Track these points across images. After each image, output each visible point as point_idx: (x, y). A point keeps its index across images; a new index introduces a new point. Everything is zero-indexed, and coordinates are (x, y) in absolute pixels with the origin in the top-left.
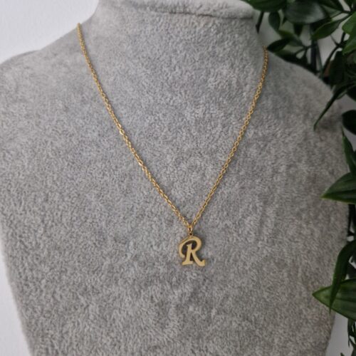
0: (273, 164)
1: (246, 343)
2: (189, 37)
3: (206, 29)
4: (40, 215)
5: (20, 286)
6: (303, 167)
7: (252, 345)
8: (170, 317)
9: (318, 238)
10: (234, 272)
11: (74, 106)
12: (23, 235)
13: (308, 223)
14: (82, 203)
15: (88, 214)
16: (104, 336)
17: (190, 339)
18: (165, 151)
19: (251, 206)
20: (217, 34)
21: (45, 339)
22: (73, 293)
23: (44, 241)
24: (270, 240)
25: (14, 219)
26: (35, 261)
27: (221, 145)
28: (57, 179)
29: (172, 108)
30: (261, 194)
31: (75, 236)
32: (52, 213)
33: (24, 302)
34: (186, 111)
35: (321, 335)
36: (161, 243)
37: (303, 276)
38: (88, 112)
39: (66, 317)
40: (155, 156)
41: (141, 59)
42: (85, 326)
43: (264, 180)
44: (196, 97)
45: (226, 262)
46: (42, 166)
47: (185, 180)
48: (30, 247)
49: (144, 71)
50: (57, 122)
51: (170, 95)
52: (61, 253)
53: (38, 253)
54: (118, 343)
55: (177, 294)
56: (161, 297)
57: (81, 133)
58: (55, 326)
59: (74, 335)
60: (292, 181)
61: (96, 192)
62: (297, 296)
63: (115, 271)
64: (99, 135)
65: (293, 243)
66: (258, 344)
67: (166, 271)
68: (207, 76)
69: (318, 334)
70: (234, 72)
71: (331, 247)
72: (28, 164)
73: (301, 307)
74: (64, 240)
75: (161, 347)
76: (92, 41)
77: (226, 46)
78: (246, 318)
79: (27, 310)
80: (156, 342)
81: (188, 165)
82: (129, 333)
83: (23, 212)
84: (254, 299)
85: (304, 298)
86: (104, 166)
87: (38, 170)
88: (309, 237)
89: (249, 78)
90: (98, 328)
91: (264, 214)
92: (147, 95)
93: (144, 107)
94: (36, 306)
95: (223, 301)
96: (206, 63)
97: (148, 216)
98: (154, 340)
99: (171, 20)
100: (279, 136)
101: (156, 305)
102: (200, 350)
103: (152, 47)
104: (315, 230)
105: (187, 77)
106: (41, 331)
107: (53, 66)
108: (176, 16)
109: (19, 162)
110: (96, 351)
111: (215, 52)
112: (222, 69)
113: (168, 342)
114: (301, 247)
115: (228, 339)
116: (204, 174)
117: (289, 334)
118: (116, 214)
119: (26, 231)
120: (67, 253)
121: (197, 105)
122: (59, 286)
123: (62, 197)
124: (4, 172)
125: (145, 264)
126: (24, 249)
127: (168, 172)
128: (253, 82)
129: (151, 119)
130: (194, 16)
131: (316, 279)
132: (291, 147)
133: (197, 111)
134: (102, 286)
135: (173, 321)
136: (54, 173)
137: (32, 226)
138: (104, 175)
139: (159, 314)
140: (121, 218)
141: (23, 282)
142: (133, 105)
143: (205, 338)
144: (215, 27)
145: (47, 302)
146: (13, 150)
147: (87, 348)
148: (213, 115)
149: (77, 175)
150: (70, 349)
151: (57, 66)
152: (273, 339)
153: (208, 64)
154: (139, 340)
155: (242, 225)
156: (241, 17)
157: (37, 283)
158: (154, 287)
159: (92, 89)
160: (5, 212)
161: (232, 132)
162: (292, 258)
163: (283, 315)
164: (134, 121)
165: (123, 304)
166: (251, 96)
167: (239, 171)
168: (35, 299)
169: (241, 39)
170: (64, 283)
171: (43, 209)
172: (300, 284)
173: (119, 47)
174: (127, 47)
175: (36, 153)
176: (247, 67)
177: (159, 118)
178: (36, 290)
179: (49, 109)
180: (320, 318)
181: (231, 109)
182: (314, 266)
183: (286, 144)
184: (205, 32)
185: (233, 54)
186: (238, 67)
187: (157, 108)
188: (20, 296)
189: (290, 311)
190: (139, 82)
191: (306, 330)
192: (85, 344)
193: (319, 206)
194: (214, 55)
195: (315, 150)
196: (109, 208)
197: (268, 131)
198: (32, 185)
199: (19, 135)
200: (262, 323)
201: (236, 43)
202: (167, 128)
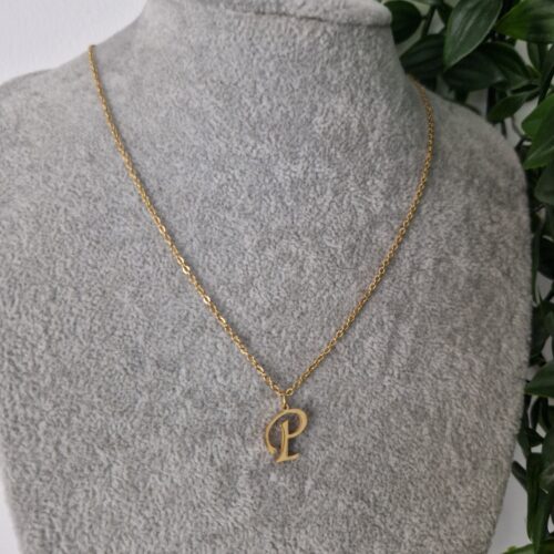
0: (412, 256)
1: (359, 537)
3: (312, 41)
4: (43, 321)
5: (5, 429)
6: (461, 263)
8: (239, 490)
9: (481, 375)
11: (103, 154)
12: (14, 351)
13: (465, 350)
14: (108, 305)
15: (117, 322)
16: (133, 514)
17: (270, 525)
18: (241, 229)
19: (375, 320)
20: (329, 48)
22: (88, 445)
23: (47, 362)
24: (402, 376)
26: (31, 392)
27: (331, 222)
28: (72, 266)
29: (256, 162)
30: (391, 302)
31: (95, 356)
32: (61, 320)
33: (10, 455)
34: (276, 168)
35: (479, 528)
36: (230, 373)
37: (454, 434)
39: (75, 482)
40: (225, 235)
41: (210, 84)
42: (105, 499)
44: (292, 146)
45: (331, 407)
46: (50, 245)
47: (272, 275)
48: (24, 370)
49: (213, 103)
50: (75, 177)
51: (252, 142)
52: (71, 382)
53: (35, 380)
54: (154, 527)
55: (251, 454)
56: (227, 457)
57: (112, 195)
58: (57, 496)
59: (87, 510)
60: (442, 283)
61: (131, 289)
63: (155, 413)
65: (440, 382)
66: (378, 538)
67: (235, 417)
68: (311, 113)
69: (475, 527)
70: (355, 109)
71: (500, 390)
72: (29, 242)
73: (449, 483)
74: (78, 362)
75: (224, 536)
76: (136, 55)
77: (344, 67)
78: (360, 496)
79: (14, 468)
81: (277, 252)
82: (173, 510)
83: (16, 316)
84: (374, 468)
85: (455, 469)
86: (145, 248)
87: (43, 252)
88: (466, 373)
89: (380, 119)
90: (125, 501)
91: (395, 333)
92: (216, 140)
93: (210, 158)
94: (28, 463)
95: (323, 467)
96: (310, 92)
97: (211, 330)
99: (256, 24)
102: (285, 545)
103: (226, 65)
104: (476, 362)
105: (279, 114)
106: (34, 504)
107: (75, 92)
108: (264, 17)
110: (120, 538)
111: (325, 77)
113: (235, 528)
114: (452, 388)
115: (330, 529)
116: (301, 268)
117: (427, 525)
118: (161, 324)
119: (19, 346)
120: (81, 382)
121: (294, 158)
122: (66, 432)
123: (78, 294)
125: (203, 404)
126: (14, 374)
127: (245, 262)
128: (386, 126)
129: (221, 178)
130: (293, 20)
132: (442, 231)
133: (293, 168)
134: (134, 436)
135: (245, 496)
136: (67, 257)
138: (145, 262)
139: (221, 483)
140: (169, 330)
142: (194, 156)
143: (293, 524)
144: (326, 36)
145: (46, 457)
146: (7, 220)
147: (106, 533)
148: (320, 176)
149: (102, 260)
150: (79, 532)
151: (82, 92)
152: (403, 532)
154: (188, 524)
156: (369, 23)
157: (32, 427)
158: (216, 441)
159: (132, 129)
161: (349, 203)
162: (437, 404)
163: (419, 494)
165: (166, 466)
166: (381, 148)
167: (357, 265)
169: (368, 59)
170: (74, 428)
171: (48, 313)
172: (448, 446)
173: (176, 65)
174: (188, 65)
175: (40, 226)
176: (376, 102)
177: (234, 177)
178: (31, 437)
179: (64, 157)
180: (478, 502)
181: (348, 167)
182: (472, 418)
183: (434, 226)
184: (310, 44)
185: (355, 81)
186: (362, 101)
187: (232, 161)
188: (5, 447)
189: (431, 489)
190: (204, 120)
191: (455, 519)
192: (103, 525)
193: (484, 325)
194: (323, 81)
195: (482, 237)
196: (151, 314)
197: (406, 204)
198: (32, 275)
199: (16, 196)
200: (385, 505)
201: (360, 63)
202: (246, 193)
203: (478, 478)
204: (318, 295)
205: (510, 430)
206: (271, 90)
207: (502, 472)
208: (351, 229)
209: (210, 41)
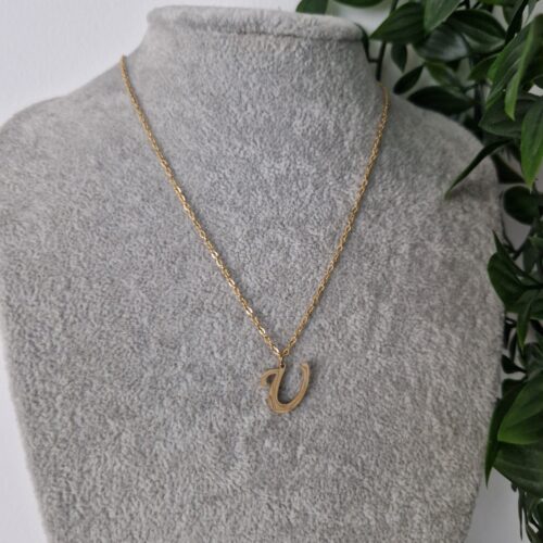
0: (389, 241)
1: (349, 499)
2: (266, 65)
3: (288, 55)
4: (59, 307)
5: (27, 402)
6: (436, 248)
7: (358, 501)
8: (237, 455)
9: (458, 348)
10: (331, 394)
11: (110, 162)
12: (34, 334)
13: (442, 326)
14: (116, 291)
15: (125, 307)
16: (141, 478)
17: (266, 487)
18: (232, 221)
19: (356, 300)
20: (304, 60)
21: (58, 480)
22: (100, 415)
23: (63, 342)
24: (384, 350)
25: (23, 312)
26: (48, 369)
27: (313, 213)
28: (84, 259)
29: (244, 161)
30: (371, 283)
31: (105, 336)
32: (75, 305)
33: (31, 425)
34: (261, 166)
35: (462, 491)
36: (226, 349)
37: (435, 403)
38: (129, 170)
39: (88, 449)
40: (219, 227)
41: (201, 96)
42: (115, 464)
43: (376, 264)
44: (275, 146)
46: (65, 242)
47: (261, 261)
48: (43, 351)
49: (204, 113)
51: (239, 145)
52: (84, 360)
53: (53, 359)
54: (160, 490)
55: (247, 422)
56: (225, 425)
57: (118, 197)
58: (72, 461)
59: (99, 475)
60: (418, 266)
61: (136, 277)
62: (425, 432)
63: (159, 386)
64: (143, 200)
65: (419, 355)
66: (367, 499)
67: (232, 389)
68: (291, 117)
69: (458, 489)
70: (331, 113)
71: (476, 362)
72: (46, 240)
73: (432, 448)
74: (91, 342)
75: (223, 497)
76: (138, 76)
77: (318, 76)
78: (347, 460)
79: (35, 436)
80: (216, 490)
81: (265, 240)
82: (177, 474)
83: (35, 303)
84: (360, 434)
85: (437, 435)
86: (148, 241)
87: (59, 247)
88: (443, 346)
89: (353, 121)
90: (134, 467)
91: (375, 311)
92: (208, 144)
93: (203, 160)
94: (47, 432)
95: (314, 433)
96: (289, 99)
97: (208, 311)
98: (213, 487)
99: (239, 42)
100: (398, 203)
101: (216, 437)
102: (280, 506)
103: (214, 79)
104: (453, 336)
105: (262, 119)
106: (53, 468)
107: (85, 111)
108: (246, 36)
109: (34, 236)
110: (130, 500)
111: (302, 86)
112: (313, 108)
113: (234, 491)
114: (431, 361)
115: (322, 491)
116: (287, 254)
117: (413, 488)
118: (163, 307)
119: (39, 329)
120: (93, 360)
121: (278, 157)
122: (80, 404)
123: (89, 283)
124: (13, 249)
125: (202, 378)
126: (34, 353)
128: (359, 127)
129: (214, 176)
130: (271, 37)
131: (454, 408)
132: (417, 220)
133: (277, 166)
134: (140, 407)
135: (242, 460)
136: (80, 251)
137: (47, 322)
138: (148, 253)
139: (220, 449)
140: (171, 312)
141: (31, 398)
142: (189, 159)
143: (287, 487)
144: (300, 50)
145: (63, 427)
146: (27, 222)
147: (117, 495)
148: (301, 172)
149: (110, 253)
150: (93, 494)
151: (91, 110)
152: (390, 495)
153: (292, 101)
154: (191, 487)
155: (343, 327)
156: (339, 37)
157: (50, 400)
158: (215, 411)
159: (135, 139)
160: (12, 302)
161: (329, 196)
162: (418, 375)
163: (404, 459)
164: (190, 180)
165: (170, 434)
166: (356, 147)
168: (46, 422)
169: (340, 69)
170: (87, 401)
171: (63, 300)
172: (430, 414)
173: (171, 81)
174: (182, 81)
175: (56, 225)
176: (349, 106)
177: (224, 175)
178: (49, 409)
179: (77, 166)
180: (460, 465)
181: (326, 164)
182: (451, 388)
183: (409, 215)
184: (286, 57)
185: (329, 89)
186: (337, 106)
187: (223, 161)
188: (27, 417)
189: (415, 454)
190: (197, 128)
191: (439, 482)
192: (114, 488)
193: (459, 303)
194: (300, 88)
195: (455, 225)
196: (154, 298)
197: (381, 196)
198: (49, 267)
199: (35, 201)
200: (372, 468)
201: (333, 73)
202: (236, 190)
203: (459, 443)
204: (304, 278)
205: (489, 398)
206: (255, 99)
207: (482, 438)
208: (331, 219)
209: (200, 59)
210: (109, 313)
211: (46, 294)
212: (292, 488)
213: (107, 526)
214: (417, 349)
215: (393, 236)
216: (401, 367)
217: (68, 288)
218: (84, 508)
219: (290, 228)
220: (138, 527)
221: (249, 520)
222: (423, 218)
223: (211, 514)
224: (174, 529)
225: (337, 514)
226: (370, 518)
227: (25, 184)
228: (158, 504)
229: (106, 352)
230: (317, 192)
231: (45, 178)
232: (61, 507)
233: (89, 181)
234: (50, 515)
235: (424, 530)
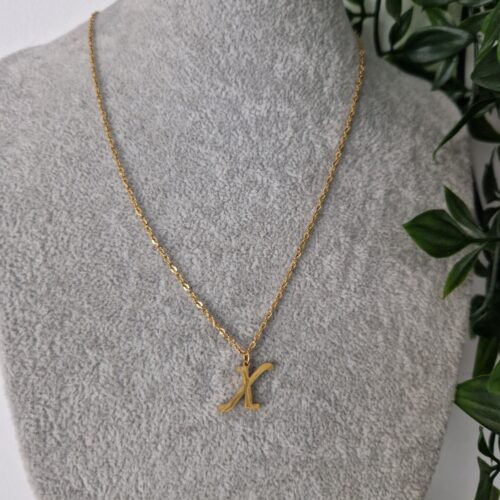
7: (331, 435)
10: (306, 331)
21: (36, 407)
25: (4, 243)
43: (352, 207)
62: (397, 369)
64: (125, 137)
80: (191, 421)
98: (189, 418)
100: (374, 150)
101: (193, 369)
112: (294, 52)
131: (425, 347)
137: (28, 253)
141: (11, 326)
153: (274, 45)
155: (319, 266)
168: (25, 350)
210: (89, 245)
211: (28, 226)
212: (267, 421)
213: (83, 453)
214: (391, 290)
215: (369, 182)
216: (374, 306)
217: (50, 221)
218: (61, 436)
219: (269, 169)
220: (114, 455)
221: (224, 451)
222: (398, 165)
223: (186, 444)
224: (150, 458)
225: (309, 447)
226: (342, 451)
227: (10, 122)
228: (135, 434)
229: (86, 283)
230: (296, 135)
231: (30, 116)
232: (38, 433)
233: (73, 119)
234: (27, 441)
235: (394, 465)
